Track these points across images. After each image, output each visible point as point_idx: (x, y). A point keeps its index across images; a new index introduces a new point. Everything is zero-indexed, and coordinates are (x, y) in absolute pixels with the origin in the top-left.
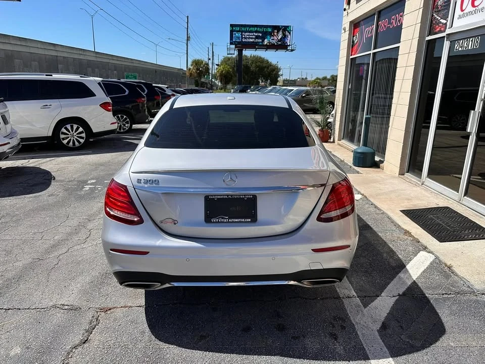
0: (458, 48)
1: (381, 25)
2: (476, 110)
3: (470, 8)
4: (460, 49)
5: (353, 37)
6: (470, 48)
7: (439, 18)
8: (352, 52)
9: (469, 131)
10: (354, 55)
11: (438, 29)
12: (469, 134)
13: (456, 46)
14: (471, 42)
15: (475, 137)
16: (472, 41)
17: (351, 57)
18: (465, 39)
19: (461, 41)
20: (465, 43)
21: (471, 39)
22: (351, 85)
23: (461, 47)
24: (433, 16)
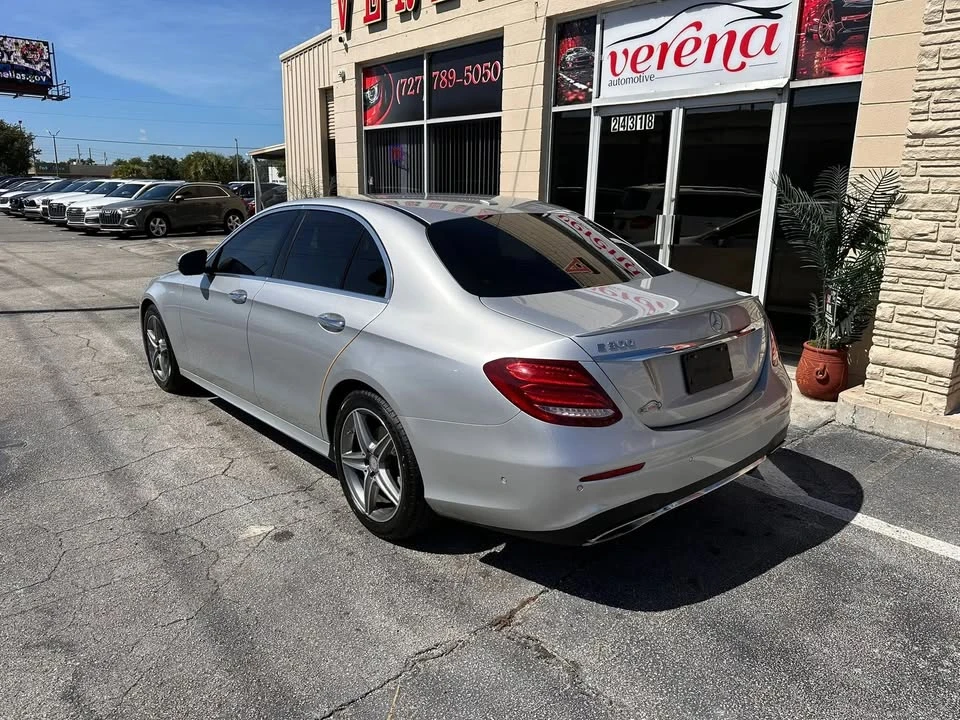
0: (616, 127)
1: (440, 79)
2: (665, 213)
3: (628, 73)
4: (621, 129)
5: (365, 91)
6: (638, 128)
7: (572, 81)
8: (366, 119)
9: (658, 243)
10: (372, 124)
11: (572, 98)
12: (658, 247)
13: (613, 124)
14: (639, 121)
15: (668, 251)
16: (641, 119)
17: (365, 128)
18: (628, 115)
19: (622, 118)
20: (630, 122)
21: (639, 117)
22: (374, 179)
23: (624, 127)
24: (557, 76)
